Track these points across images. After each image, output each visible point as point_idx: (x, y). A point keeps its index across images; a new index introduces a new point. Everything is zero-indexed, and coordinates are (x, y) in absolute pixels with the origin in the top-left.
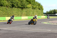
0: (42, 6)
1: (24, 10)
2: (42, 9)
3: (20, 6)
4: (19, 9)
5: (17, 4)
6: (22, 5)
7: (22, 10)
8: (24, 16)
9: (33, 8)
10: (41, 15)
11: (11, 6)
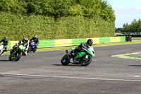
0: (111, 8)
1: (60, 22)
2: (113, 19)
3: (50, 10)
4: (47, 17)
5: (40, 5)
6: (55, 8)
7: (55, 20)
8: (62, 38)
9: (85, 16)
10: (108, 36)
11: (26, 11)
